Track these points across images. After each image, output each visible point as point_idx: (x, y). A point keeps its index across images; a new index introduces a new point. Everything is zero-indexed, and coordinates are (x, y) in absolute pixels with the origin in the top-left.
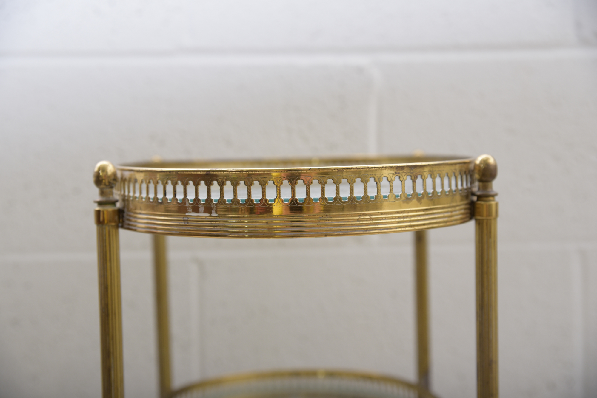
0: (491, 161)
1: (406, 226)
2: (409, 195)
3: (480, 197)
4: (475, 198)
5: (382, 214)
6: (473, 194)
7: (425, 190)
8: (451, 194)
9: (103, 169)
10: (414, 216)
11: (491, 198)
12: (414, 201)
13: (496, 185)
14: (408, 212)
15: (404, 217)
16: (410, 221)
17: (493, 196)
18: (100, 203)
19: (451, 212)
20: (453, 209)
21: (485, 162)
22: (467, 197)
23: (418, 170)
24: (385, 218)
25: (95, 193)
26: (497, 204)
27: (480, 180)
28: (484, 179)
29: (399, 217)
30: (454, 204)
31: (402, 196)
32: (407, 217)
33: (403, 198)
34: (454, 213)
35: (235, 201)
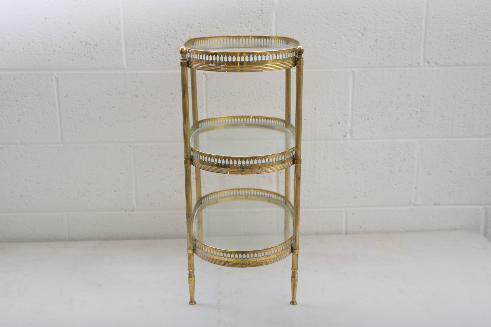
0: (302, 48)
1: (274, 69)
2: (275, 60)
3: (298, 59)
4: (297, 59)
5: (266, 65)
6: (296, 58)
7: (279, 58)
8: (288, 59)
9: (183, 49)
10: (276, 66)
11: (301, 60)
12: (276, 61)
13: (303, 55)
14: (274, 65)
15: (273, 66)
16: (275, 67)
17: (302, 59)
18: (182, 60)
19: (288, 64)
20: (289, 63)
21: (300, 48)
22: (294, 59)
23: (278, 52)
24: (267, 67)
25: (180, 56)
26: (303, 62)
27: (298, 54)
28: (299, 54)
29: (271, 66)
30: (289, 62)
31: (273, 60)
32: (274, 66)
33: (273, 61)
34: (289, 65)
35: (224, 61)
